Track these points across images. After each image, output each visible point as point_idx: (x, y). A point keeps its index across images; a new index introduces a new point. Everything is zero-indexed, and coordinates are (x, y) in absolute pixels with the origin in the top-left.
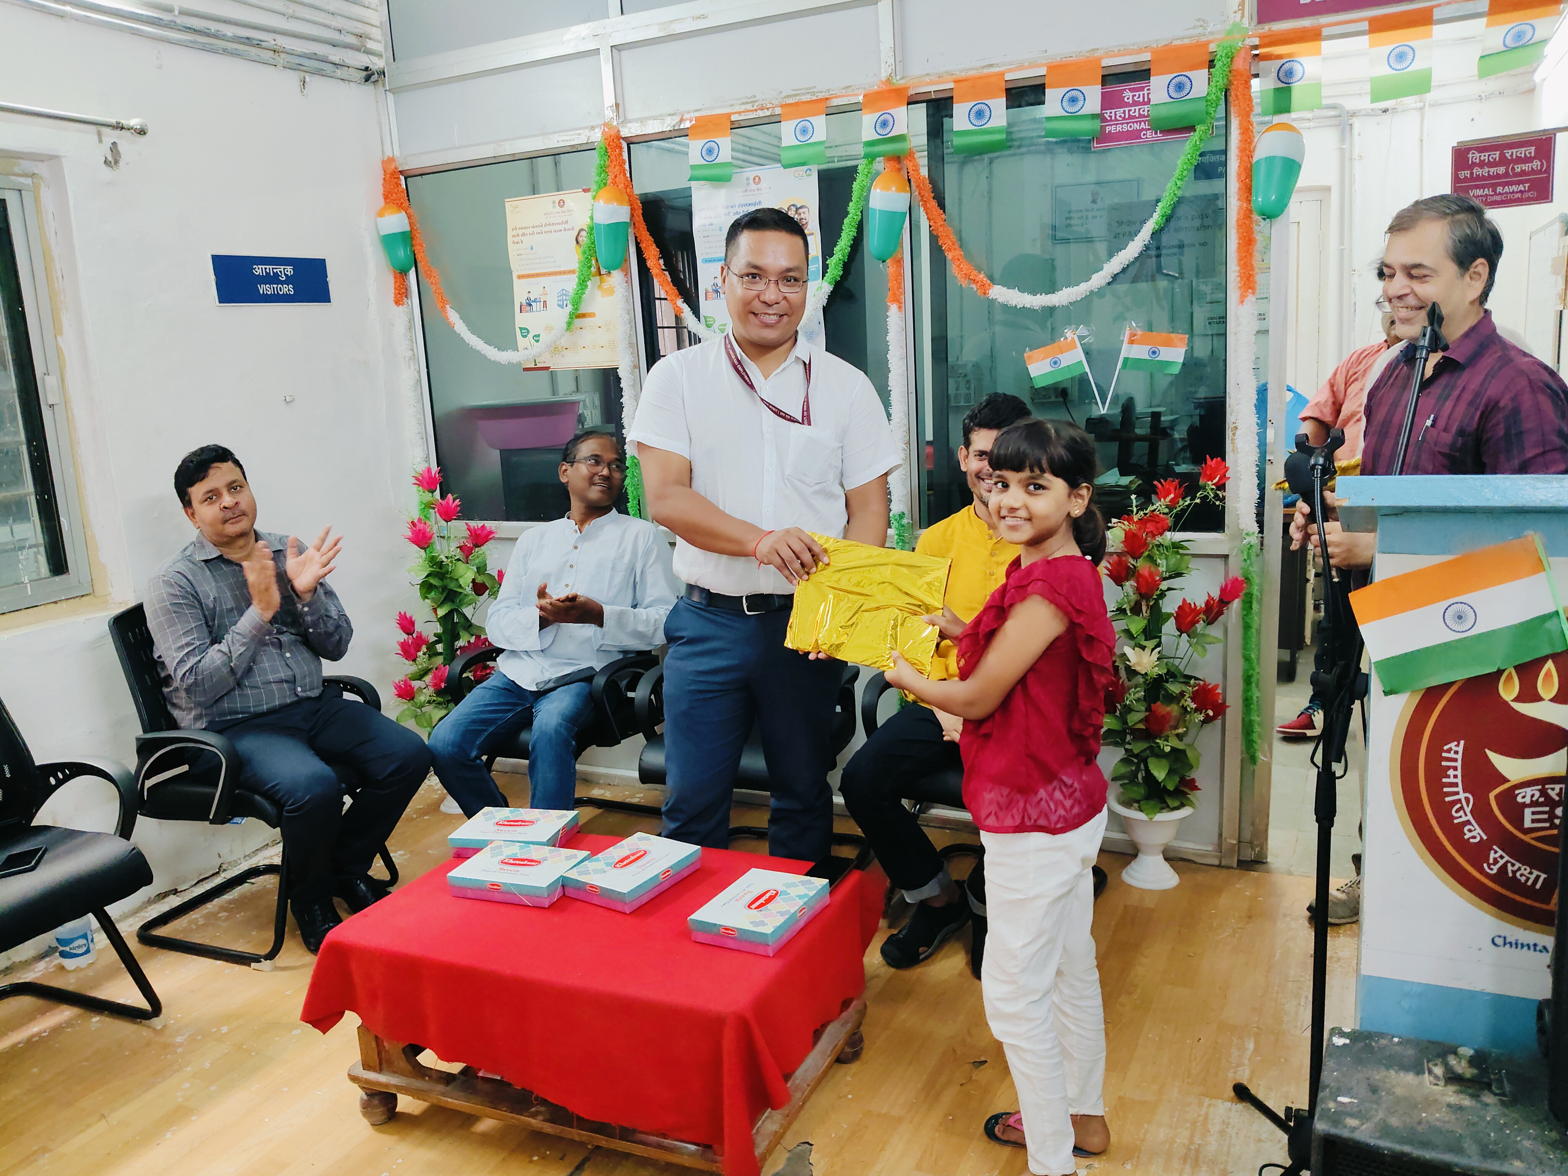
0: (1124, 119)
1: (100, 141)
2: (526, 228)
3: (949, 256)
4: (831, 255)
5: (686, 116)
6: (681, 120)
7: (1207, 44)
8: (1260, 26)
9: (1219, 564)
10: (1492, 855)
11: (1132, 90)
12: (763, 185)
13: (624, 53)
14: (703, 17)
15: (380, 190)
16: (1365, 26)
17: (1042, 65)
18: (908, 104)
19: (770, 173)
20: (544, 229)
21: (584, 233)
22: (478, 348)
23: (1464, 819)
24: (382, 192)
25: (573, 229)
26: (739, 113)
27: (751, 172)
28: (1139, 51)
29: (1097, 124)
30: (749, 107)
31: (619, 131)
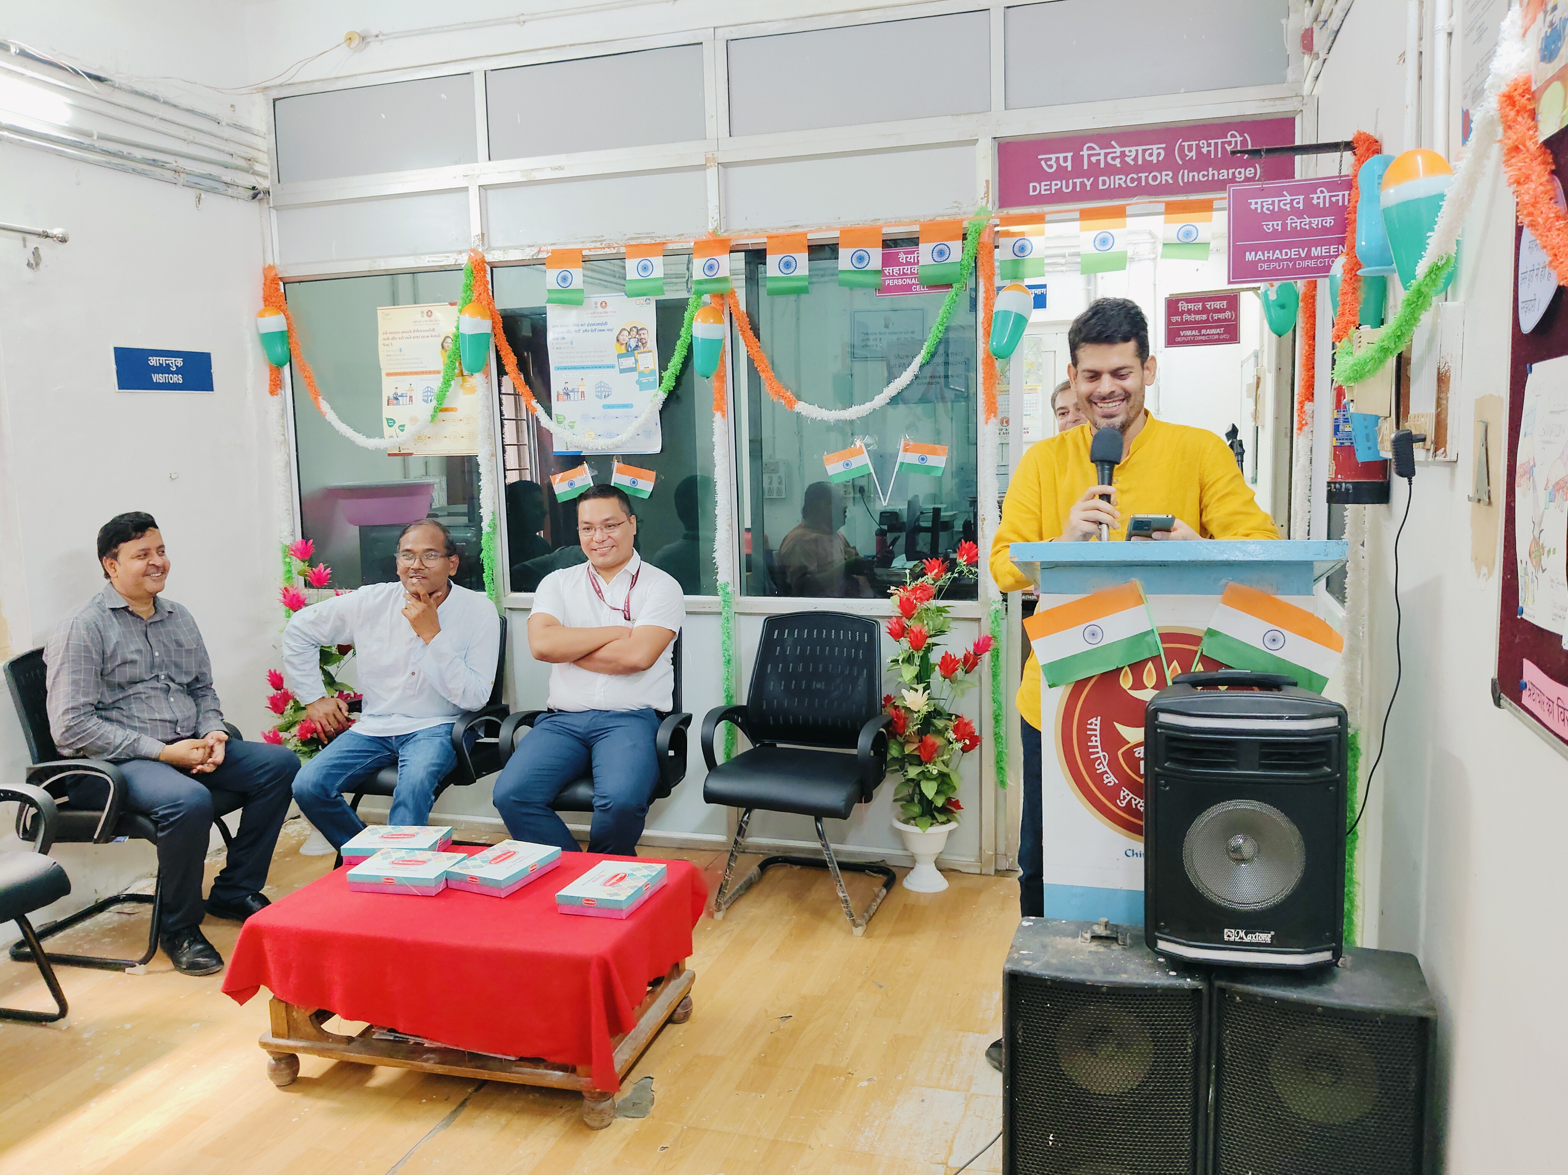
0: (899, 275)
1: (25, 246)
2: (395, 333)
3: (763, 376)
4: (666, 369)
5: (543, 248)
6: (539, 251)
7: (962, 221)
8: (1000, 210)
9: (975, 625)
10: (1122, 794)
11: (905, 253)
12: (609, 309)
13: (490, 192)
14: (561, 168)
15: (261, 293)
16: (1077, 215)
17: (837, 229)
18: (731, 252)
19: (616, 301)
20: (412, 335)
21: (449, 340)
22: (348, 435)
23: (1103, 770)
24: (262, 295)
25: (439, 336)
26: (589, 249)
27: (598, 298)
28: (911, 223)
29: (878, 279)
30: (598, 245)
31: (484, 257)
